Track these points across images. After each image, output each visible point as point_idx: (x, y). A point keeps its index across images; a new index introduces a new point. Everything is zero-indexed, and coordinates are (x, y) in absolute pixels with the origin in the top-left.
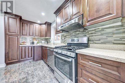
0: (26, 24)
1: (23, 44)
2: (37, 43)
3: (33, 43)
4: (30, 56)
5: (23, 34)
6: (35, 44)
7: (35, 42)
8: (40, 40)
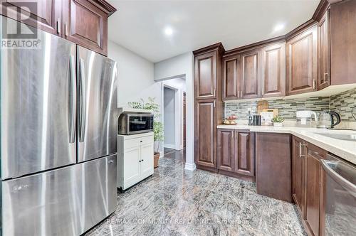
0: (235, 62)
1: (228, 122)
2: (275, 120)
3: (257, 120)
4: (244, 164)
5: (228, 94)
6: (266, 123)
7: (267, 116)
8: (288, 106)
